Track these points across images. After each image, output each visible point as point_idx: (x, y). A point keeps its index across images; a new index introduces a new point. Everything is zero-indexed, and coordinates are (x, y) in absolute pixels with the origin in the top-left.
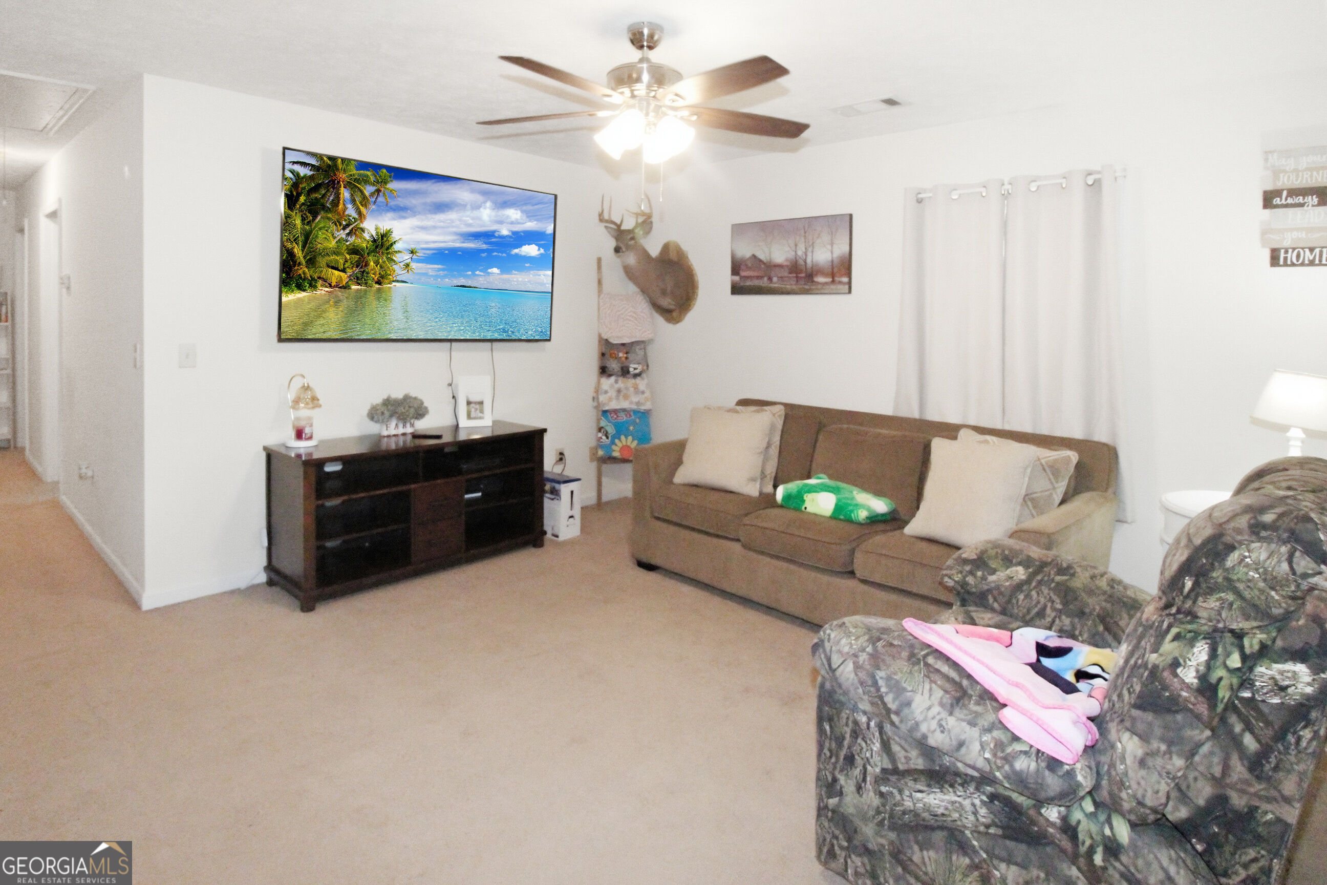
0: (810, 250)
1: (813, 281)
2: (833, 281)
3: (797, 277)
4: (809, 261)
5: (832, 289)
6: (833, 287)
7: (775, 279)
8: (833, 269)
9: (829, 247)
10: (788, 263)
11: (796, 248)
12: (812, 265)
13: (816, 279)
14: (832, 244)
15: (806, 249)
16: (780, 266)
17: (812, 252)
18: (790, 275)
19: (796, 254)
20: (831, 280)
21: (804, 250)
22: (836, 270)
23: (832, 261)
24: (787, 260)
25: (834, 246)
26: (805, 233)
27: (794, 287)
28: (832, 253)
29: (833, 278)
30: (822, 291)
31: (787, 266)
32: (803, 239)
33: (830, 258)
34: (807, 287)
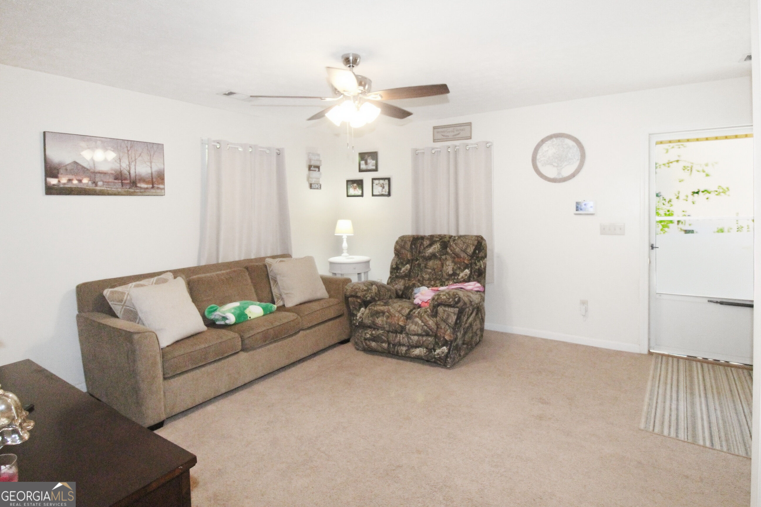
0: (133, 164)
1: (136, 186)
2: (153, 187)
3: (122, 183)
4: (132, 172)
5: (153, 192)
6: (153, 191)
7: (100, 183)
8: (152, 179)
9: (149, 164)
10: (113, 172)
11: (120, 161)
12: (136, 175)
13: (139, 185)
14: (151, 163)
15: (129, 163)
16: (105, 173)
17: (135, 166)
18: (116, 181)
19: (121, 166)
20: (151, 186)
21: (128, 163)
22: (154, 180)
23: (152, 173)
24: (112, 170)
25: (153, 164)
26: (128, 151)
27: (120, 190)
28: (151, 167)
29: (153, 185)
30: (144, 194)
31: (112, 174)
32: (126, 155)
33: (150, 172)
34: (131, 190)
